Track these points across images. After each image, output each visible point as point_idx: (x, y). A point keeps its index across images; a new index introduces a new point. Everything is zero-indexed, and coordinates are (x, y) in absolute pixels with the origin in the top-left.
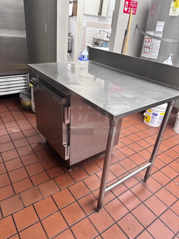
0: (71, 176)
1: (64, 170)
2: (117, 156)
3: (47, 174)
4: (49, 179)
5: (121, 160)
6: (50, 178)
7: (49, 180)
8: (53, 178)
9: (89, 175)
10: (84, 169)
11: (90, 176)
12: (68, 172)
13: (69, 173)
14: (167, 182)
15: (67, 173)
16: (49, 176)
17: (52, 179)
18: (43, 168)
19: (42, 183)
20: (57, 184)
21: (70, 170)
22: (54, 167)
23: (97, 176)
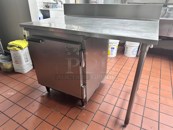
0: (88, 111)
3: (68, 117)
7: (73, 122)
9: (100, 104)
10: (94, 101)
12: (84, 109)
16: (71, 118)
17: (75, 119)
19: (70, 126)
20: (82, 122)
21: (84, 106)
22: (70, 109)
23: (106, 102)
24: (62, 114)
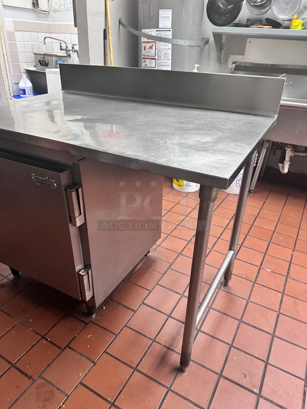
0: (102, 327)
1: (82, 321)
2: (162, 258)
4: (61, 351)
5: (173, 263)
6: (61, 348)
7: (60, 354)
8: (68, 346)
9: (133, 310)
10: (120, 304)
11: (135, 312)
12: (92, 322)
13: (94, 323)
14: (256, 274)
15: (90, 323)
16: (55, 345)
17: (65, 348)
18: (34, 333)
19: (49, 365)
20: (81, 354)
21: (94, 316)
22: (58, 322)
23: (149, 306)
24: (37, 333)
